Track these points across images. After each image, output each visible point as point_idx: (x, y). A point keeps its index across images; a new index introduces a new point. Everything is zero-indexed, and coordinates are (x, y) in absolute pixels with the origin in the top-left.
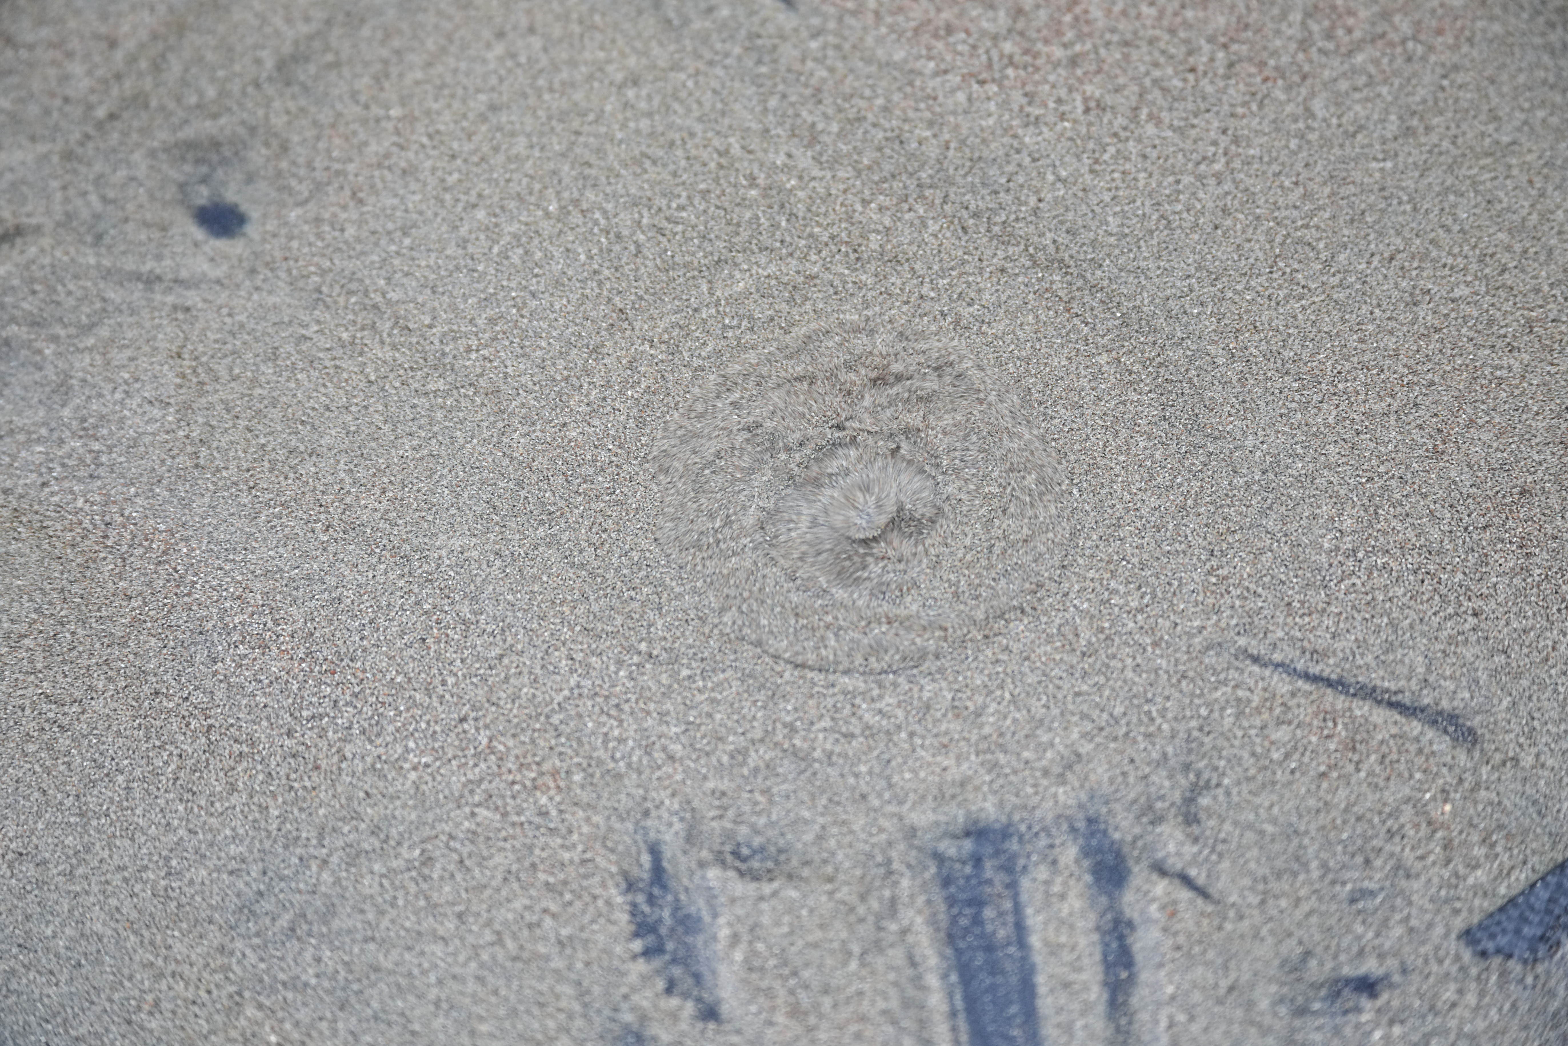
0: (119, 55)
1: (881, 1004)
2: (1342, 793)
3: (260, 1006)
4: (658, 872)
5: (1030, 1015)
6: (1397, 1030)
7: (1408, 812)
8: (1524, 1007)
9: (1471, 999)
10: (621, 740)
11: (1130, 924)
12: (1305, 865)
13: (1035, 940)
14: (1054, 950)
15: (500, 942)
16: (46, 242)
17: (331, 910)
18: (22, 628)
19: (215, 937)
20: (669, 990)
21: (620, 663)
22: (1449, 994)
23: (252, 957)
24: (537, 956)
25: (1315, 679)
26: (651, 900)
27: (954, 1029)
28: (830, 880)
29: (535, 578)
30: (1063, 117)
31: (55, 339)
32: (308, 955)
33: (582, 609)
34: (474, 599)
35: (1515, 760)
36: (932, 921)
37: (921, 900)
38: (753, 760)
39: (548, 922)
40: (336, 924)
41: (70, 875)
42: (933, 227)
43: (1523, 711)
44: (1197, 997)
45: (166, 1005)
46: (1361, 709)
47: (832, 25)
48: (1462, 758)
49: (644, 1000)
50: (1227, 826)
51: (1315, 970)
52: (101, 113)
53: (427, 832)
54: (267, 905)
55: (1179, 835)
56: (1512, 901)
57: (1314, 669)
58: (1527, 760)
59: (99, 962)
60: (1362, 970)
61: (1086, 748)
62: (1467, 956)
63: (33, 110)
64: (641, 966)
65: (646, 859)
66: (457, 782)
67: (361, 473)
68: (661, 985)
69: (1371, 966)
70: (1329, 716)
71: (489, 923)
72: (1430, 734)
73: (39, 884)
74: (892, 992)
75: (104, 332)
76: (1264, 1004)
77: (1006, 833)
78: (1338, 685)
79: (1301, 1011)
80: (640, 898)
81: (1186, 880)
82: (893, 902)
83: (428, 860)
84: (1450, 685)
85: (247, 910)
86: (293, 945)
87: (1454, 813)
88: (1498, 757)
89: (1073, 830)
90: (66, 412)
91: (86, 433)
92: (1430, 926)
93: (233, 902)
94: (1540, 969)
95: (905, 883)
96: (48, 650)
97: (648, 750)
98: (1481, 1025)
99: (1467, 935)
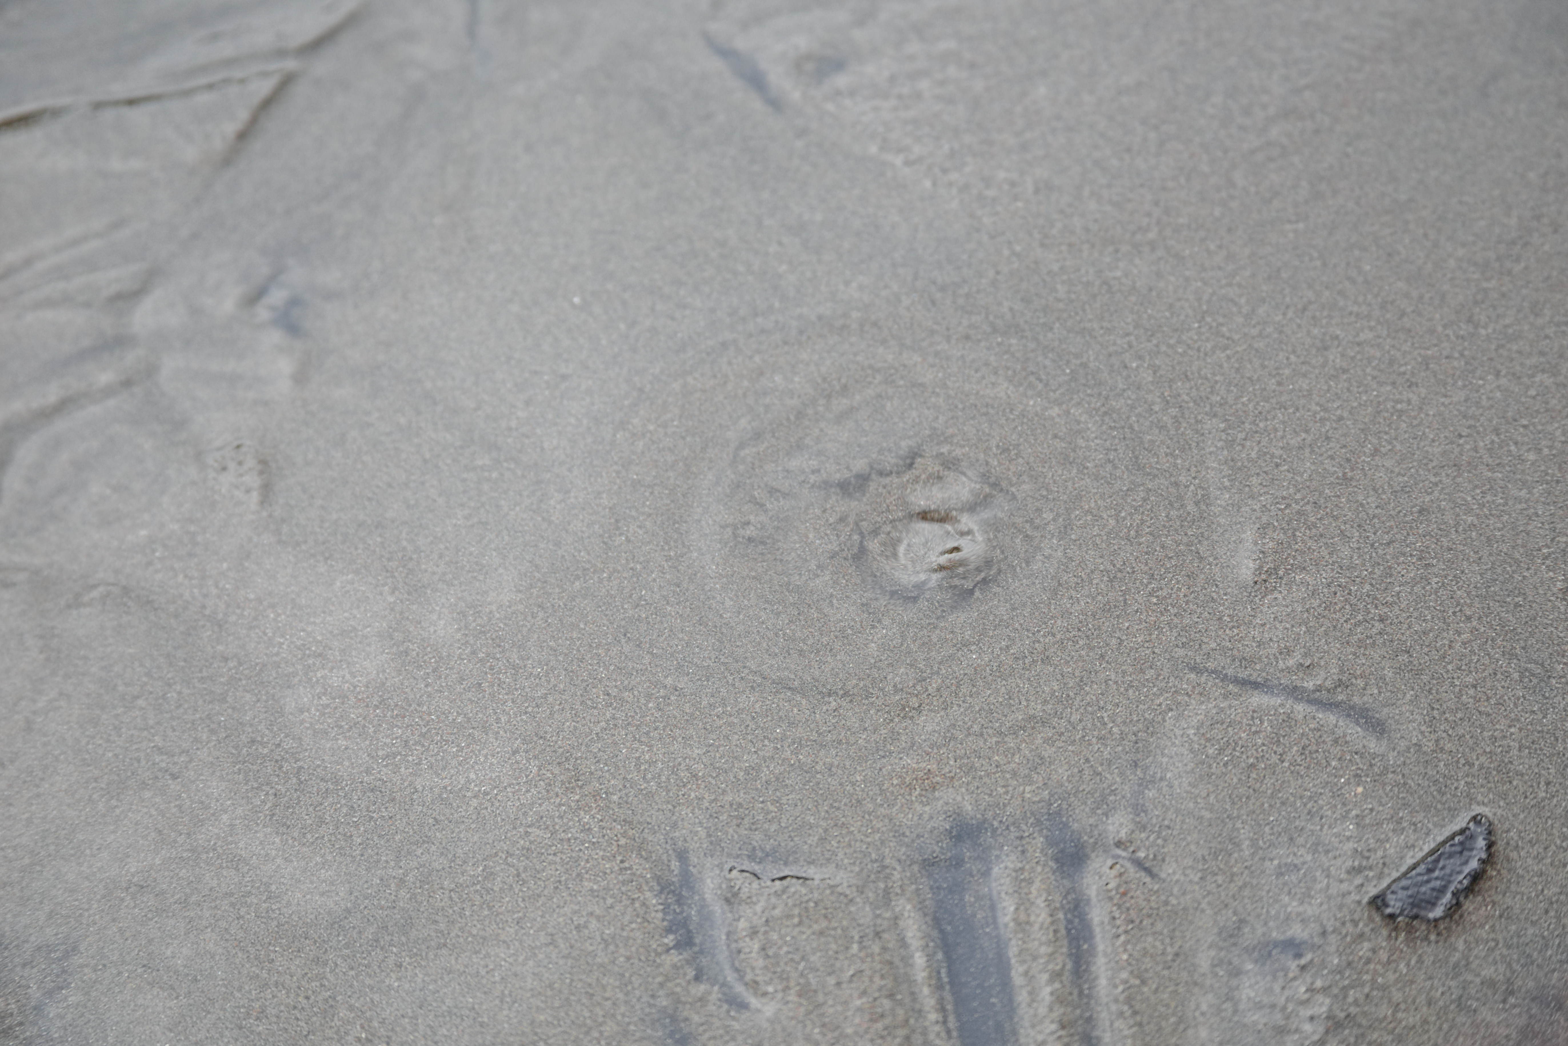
2: (1269, 781)
3: (351, 1008)
4: (686, 876)
5: (1006, 984)
7: (1326, 795)
8: (1428, 960)
9: (1383, 955)
10: (652, 763)
11: (1087, 903)
12: (1237, 845)
13: (1008, 920)
14: (1025, 927)
15: (553, 943)
17: (408, 924)
18: (136, 691)
19: (310, 950)
20: (698, 977)
21: (649, 696)
22: (1364, 951)
23: (343, 966)
24: (584, 954)
25: (1244, 683)
26: (680, 900)
27: (940, 999)
30: (1016, 198)
32: (391, 962)
34: (522, 647)
35: (1418, 746)
36: (920, 907)
37: (911, 890)
38: (765, 774)
39: (594, 924)
40: (413, 934)
41: (185, 903)
42: (906, 301)
43: (1424, 703)
44: (1147, 963)
45: (271, 1011)
46: (1285, 706)
47: (814, 126)
48: (1372, 744)
49: (678, 986)
50: (1171, 815)
51: (1248, 936)
53: (488, 851)
54: (354, 920)
55: (1129, 823)
57: (1243, 674)
58: (1429, 745)
59: (212, 976)
60: (1289, 934)
61: (1048, 752)
62: (1377, 920)
64: (674, 957)
65: (675, 865)
66: (512, 806)
68: (691, 973)
69: (1296, 931)
70: (1254, 714)
71: (543, 927)
72: (1345, 725)
73: (159, 912)
74: (887, 970)
76: (1205, 967)
77: (981, 828)
78: (1263, 686)
79: (1236, 972)
80: (671, 899)
81: (1136, 862)
82: (887, 892)
83: (490, 875)
84: (1360, 683)
85: (337, 925)
86: (377, 954)
87: (1365, 795)
88: (1403, 744)
89: (1039, 822)
92: (1346, 893)
93: (325, 919)
94: (1442, 926)
95: (897, 876)
96: (159, 709)
97: (674, 771)
98: (1391, 977)
99: (1376, 901)
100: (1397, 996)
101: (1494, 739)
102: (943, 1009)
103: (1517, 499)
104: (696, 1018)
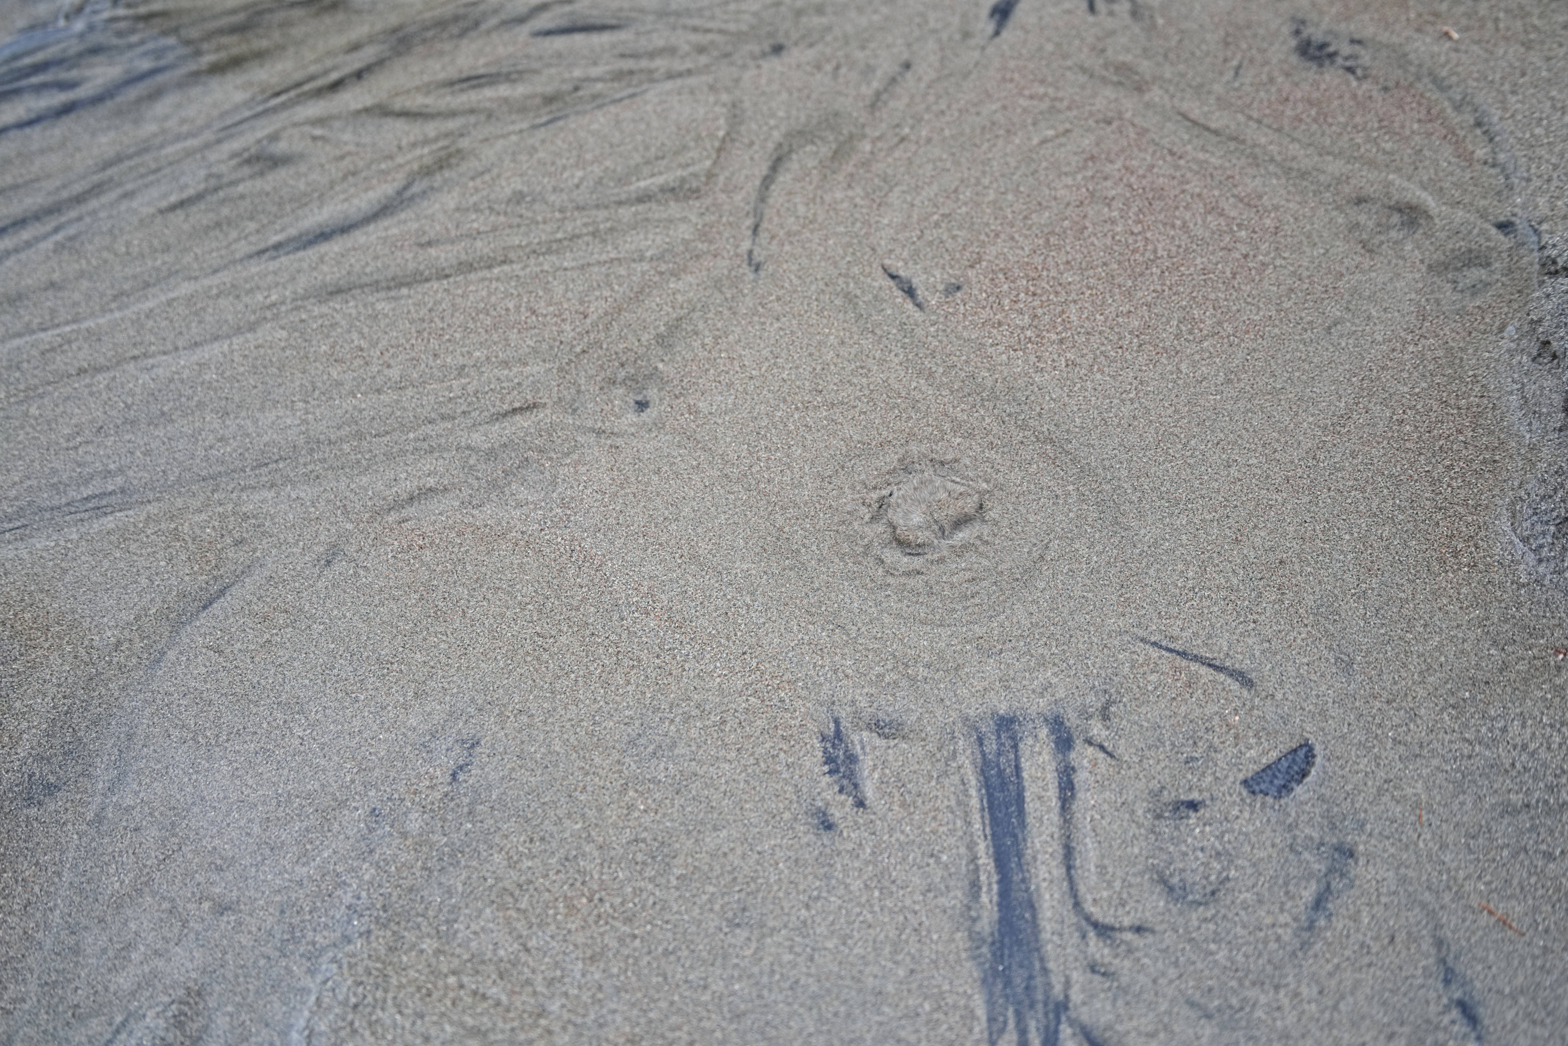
0: (588, 321)
1: (946, 803)
2: (1183, 708)
3: (636, 791)
4: (838, 734)
5: (1021, 812)
6: (1208, 829)
7: (1217, 719)
8: (1273, 820)
9: (1247, 815)
10: (822, 667)
11: (1073, 769)
12: (1163, 744)
13: (1025, 775)
14: (1035, 779)
15: (757, 764)
16: (548, 412)
18: (528, 600)
20: (841, 791)
21: (823, 629)
22: (1235, 812)
23: (634, 767)
24: (775, 772)
25: (1171, 651)
26: (834, 746)
27: (983, 817)
28: (924, 740)
29: (783, 585)
30: (1055, 368)
31: (551, 459)
32: (662, 766)
33: (805, 601)
34: (753, 594)
35: (1273, 696)
36: (974, 763)
37: (969, 752)
38: (887, 679)
39: (782, 755)
40: (676, 752)
41: (545, 722)
43: (1277, 671)
44: (1106, 807)
45: (589, 788)
46: (1194, 667)
47: (942, 319)
48: (1245, 693)
50: (1124, 722)
51: (1166, 796)
52: (578, 349)
53: (724, 708)
54: (642, 741)
55: (1100, 725)
56: (1269, 767)
57: (1172, 646)
58: (1279, 696)
60: (1191, 797)
61: (1054, 680)
62: (1245, 793)
63: (545, 346)
64: (827, 778)
65: (832, 726)
66: (740, 684)
67: (699, 530)
68: (837, 788)
69: (1195, 796)
70: (1177, 670)
71: (752, 754)
72: (1229, 681)
73: (530, 726)
74: (952, 797)
75: (575, 457)
76: (1140, 812)
77: (1012, 720)
78: (1183, 654)
79: (1159, 817)
80: (829, 745)
81: (1102, 748)
82: (955, 751)
83: (724, 722)
84: (1240, 657)
85: (632, 743)
87: (1240, 721)
88: (1264, 694)
89: (1046, 720)
90: (555, 495)
91: (564, 506)
92: (1226, 777)
93: (625, 738)
94: (1282, 802)
95: (961, 743)
96: (540, 611)
97: (835, 672)
98: (1251, 828)
99: (1245, 782)
100: (1254, 839)
101: (1318, 696)
102: (984, 823)
103: (1339, 561)
104: (838, 815)
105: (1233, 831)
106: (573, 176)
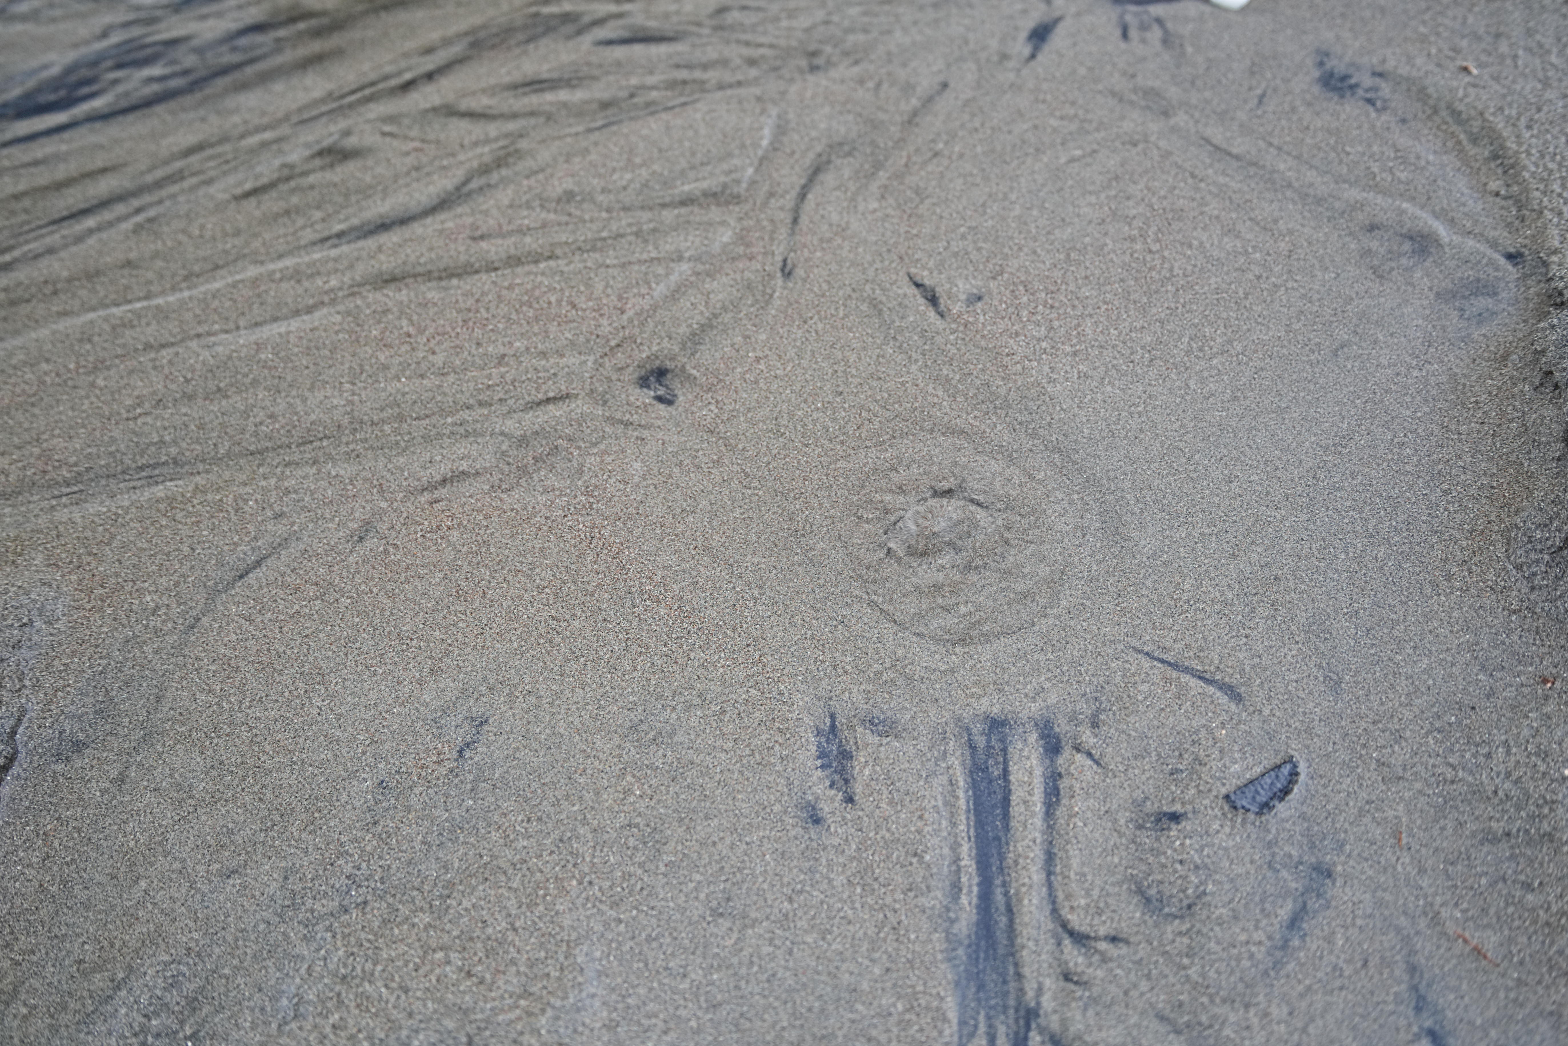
1: (933, 803)
2: (1171, 719)
4: (833, 727)
5: (1006, 816)
6: (1188, 842)
9: (1227, 830)
11: (1060, 775)
13: (1012, 778)
14: (1022, 783)
16: (579, 402)
17: (673, 733)
19: (617, 740)
22: (1216, 826)
24: (769, 763)
25: (1163, 661)
26: (827, 741)
27: (968, 818)
28: (915, 739)
31: (579, 448)
32: (660, 753)
33: (811, 596)
35: (1260, 711)
36: (963, 763)
37: (958, 753)
39: (777, 747)
41: (552, 704)
42: (999, 427)
43: (1266, 687)
46: (1185, 678)
47: (961, 328)
48: (1233, 707)
49: (818, 790)
50: (1112, 731)
51: (1149, 807)
52: (613, 343)
54: (644, 727)
55: (1088, 732)
56: (1252, 782)
58: (1266, 712)
59: (559, 747)
60: (1173, 809)
61: (1047, 685)
62: (1226, 808)
63: (582, 339)
65: (828, 721)
68: (828, 783)
69: (1177, 808)
70: (1167, 680)
72: (1219, 694)
74: (939, 797)
75: (602, 447)
76: (1122, 822)
77: (1003, 723)
78: (1174, 666)
79: (1140, 827)
80: (823, 740)
81: (1089, 755)
82: (945, 752)
84: (1230, 671)
86: (654, 748)
87: (1227, 735)
89: (1036, 725)
90: (580, 483)
91: (588, 494)
92: (1210, 790)
93: (628, 724)
94: (1263, 818)
98: (1231, 843)
99: (1227, 797)
100: (1233, 855)
101: (1305, 713)
102: (968, 825)
103: (1333, 580)
104: (826, 809)
105: (1213, 845)
106: (621, 178)
